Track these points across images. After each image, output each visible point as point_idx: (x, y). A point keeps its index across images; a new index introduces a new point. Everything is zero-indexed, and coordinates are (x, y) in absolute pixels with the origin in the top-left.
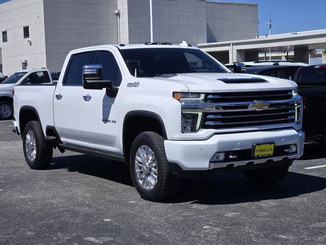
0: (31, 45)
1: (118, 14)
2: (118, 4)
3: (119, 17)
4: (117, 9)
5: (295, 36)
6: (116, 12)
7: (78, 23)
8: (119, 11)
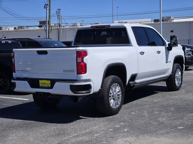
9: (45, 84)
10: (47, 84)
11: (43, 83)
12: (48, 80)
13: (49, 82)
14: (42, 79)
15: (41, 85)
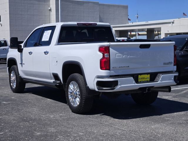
0: (2, 26)
1: (50, 10)
2: (51, 4)
3: (51, 12)
4: (50, 7)
5: (147, 23)
6: (49, 9)
7: (28, 15)
8: (51, 8)
9: (144, 78)
10: (146, 78)
11: (142, 78)
12: (147, 74)
13: (149, 76)
14: (141, 74)
15: (139, 80)
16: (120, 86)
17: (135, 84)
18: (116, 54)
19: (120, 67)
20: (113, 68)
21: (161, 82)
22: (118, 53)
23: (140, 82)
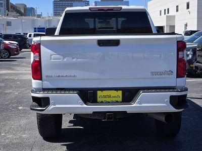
9: (109, 97)
10: (114, 97)
11: (105, 97)
12: (117, 89)
13: (120, 93)
14: (102, 89)
15: (99, 100)
16: (53, 106)
17: (82, 105)
18: (51, 55)
19: (59, 76)
20: (47, 76)
21: (139, 105)
22: (55, 54)
23: (102, 102)
